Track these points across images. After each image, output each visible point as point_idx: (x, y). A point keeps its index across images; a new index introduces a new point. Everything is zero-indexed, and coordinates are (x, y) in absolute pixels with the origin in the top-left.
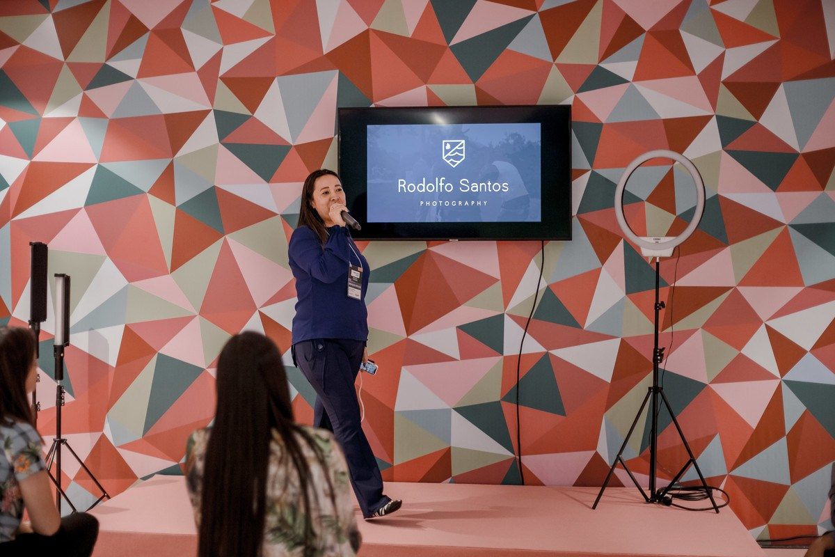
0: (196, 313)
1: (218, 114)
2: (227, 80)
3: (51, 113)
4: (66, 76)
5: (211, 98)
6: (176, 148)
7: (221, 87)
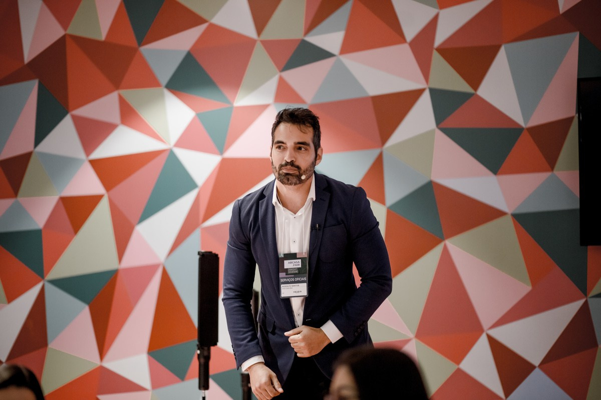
0: (411, 335)
1: (434, 93)
2: (443, 51)
3: (243, 100)
4: (259, 56)
5: (426, 73)
6: (385, 136)
7: (437, 60)
